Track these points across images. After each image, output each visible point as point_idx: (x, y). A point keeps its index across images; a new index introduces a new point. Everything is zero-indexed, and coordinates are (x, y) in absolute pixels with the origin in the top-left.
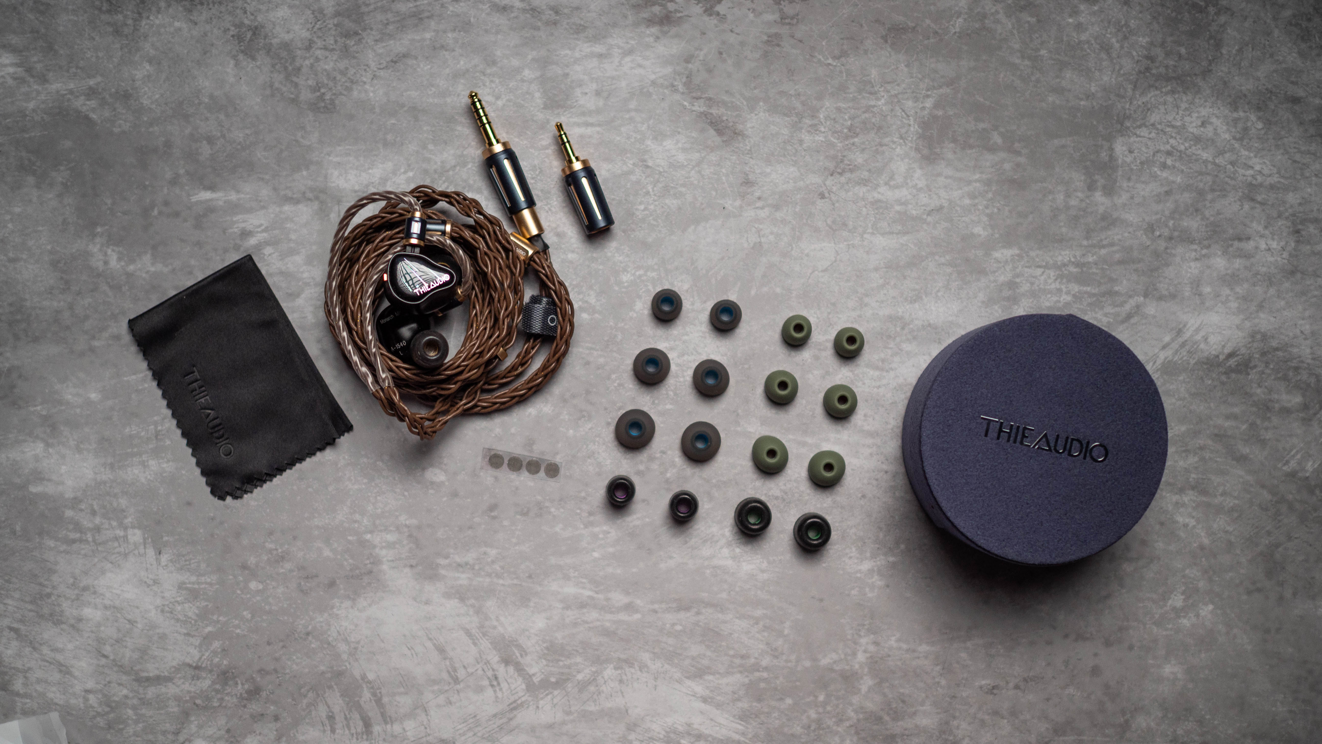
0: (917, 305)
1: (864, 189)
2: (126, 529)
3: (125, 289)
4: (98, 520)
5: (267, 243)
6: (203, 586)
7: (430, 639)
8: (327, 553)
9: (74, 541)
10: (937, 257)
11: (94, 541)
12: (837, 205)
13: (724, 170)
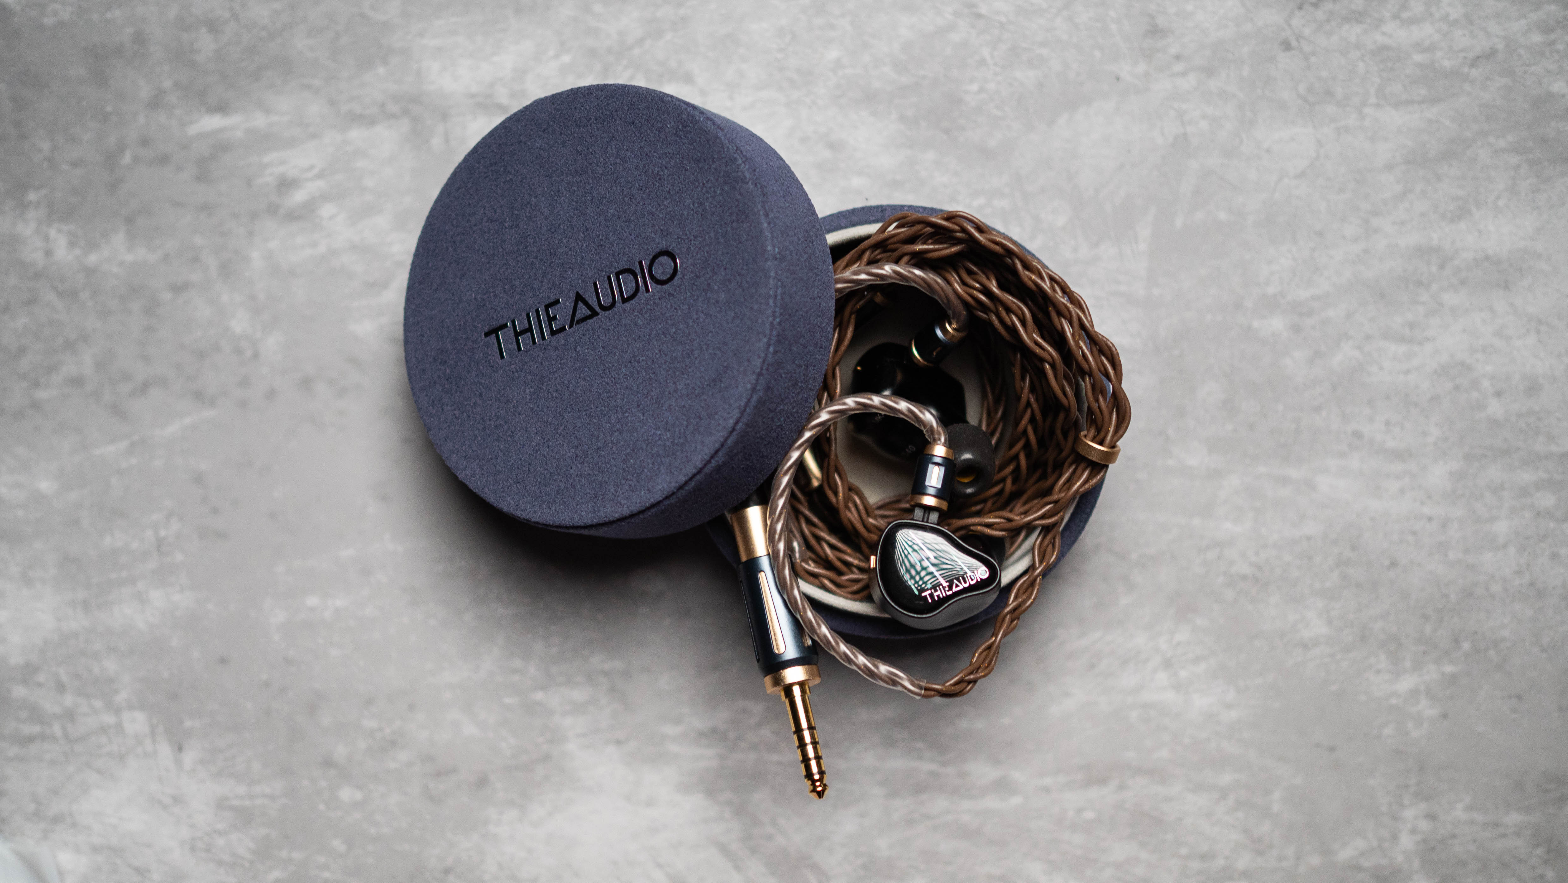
0: (1462, 225)
1: (1357, 29)
2: (118, 711)
3: (85, 295)
4: (69, 700)
5: (325, 197)
6: (259, 801)
7: (659, 866)
8: (470, 729)
9: (31, 739)
10: (1491, 139)
11: (66, 736)
12: (1313, 59)
13: (1112, 13)
